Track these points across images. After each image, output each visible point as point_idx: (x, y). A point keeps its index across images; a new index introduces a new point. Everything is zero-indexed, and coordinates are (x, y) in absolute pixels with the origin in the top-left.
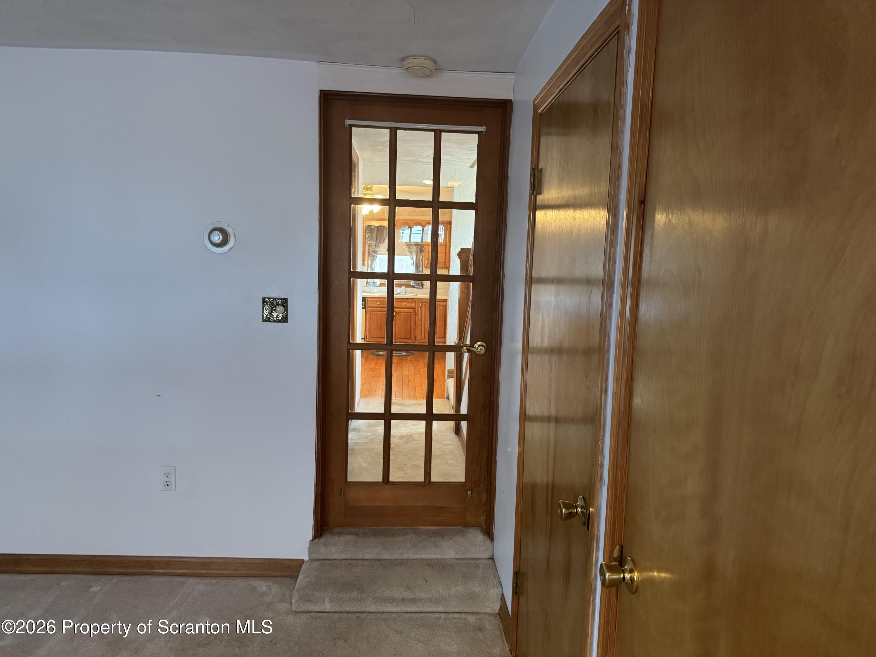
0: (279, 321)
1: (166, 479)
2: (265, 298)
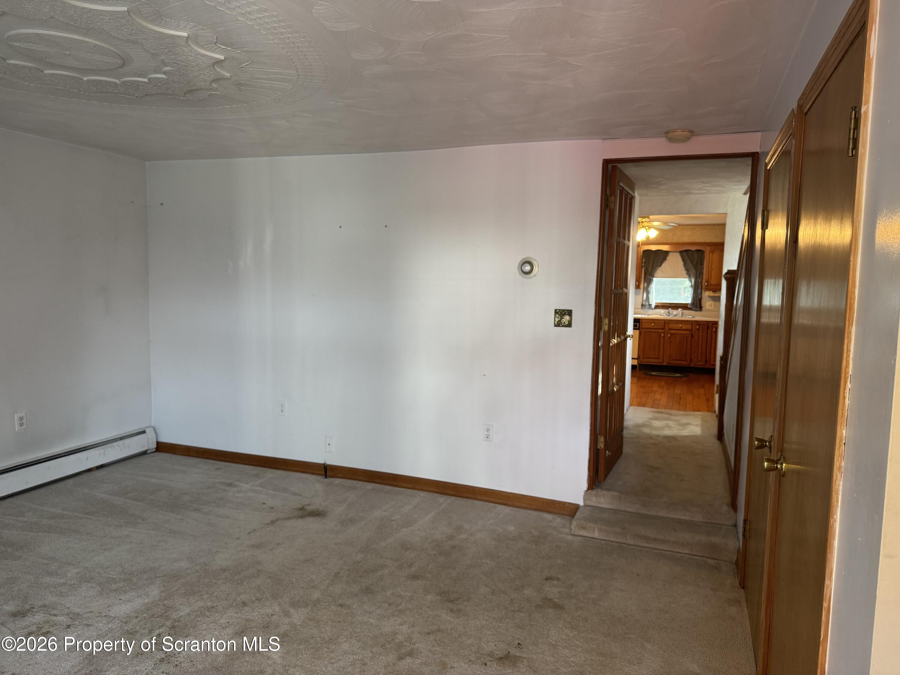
0: (566, 326)
1: (487, 433)
2: (557, 310)
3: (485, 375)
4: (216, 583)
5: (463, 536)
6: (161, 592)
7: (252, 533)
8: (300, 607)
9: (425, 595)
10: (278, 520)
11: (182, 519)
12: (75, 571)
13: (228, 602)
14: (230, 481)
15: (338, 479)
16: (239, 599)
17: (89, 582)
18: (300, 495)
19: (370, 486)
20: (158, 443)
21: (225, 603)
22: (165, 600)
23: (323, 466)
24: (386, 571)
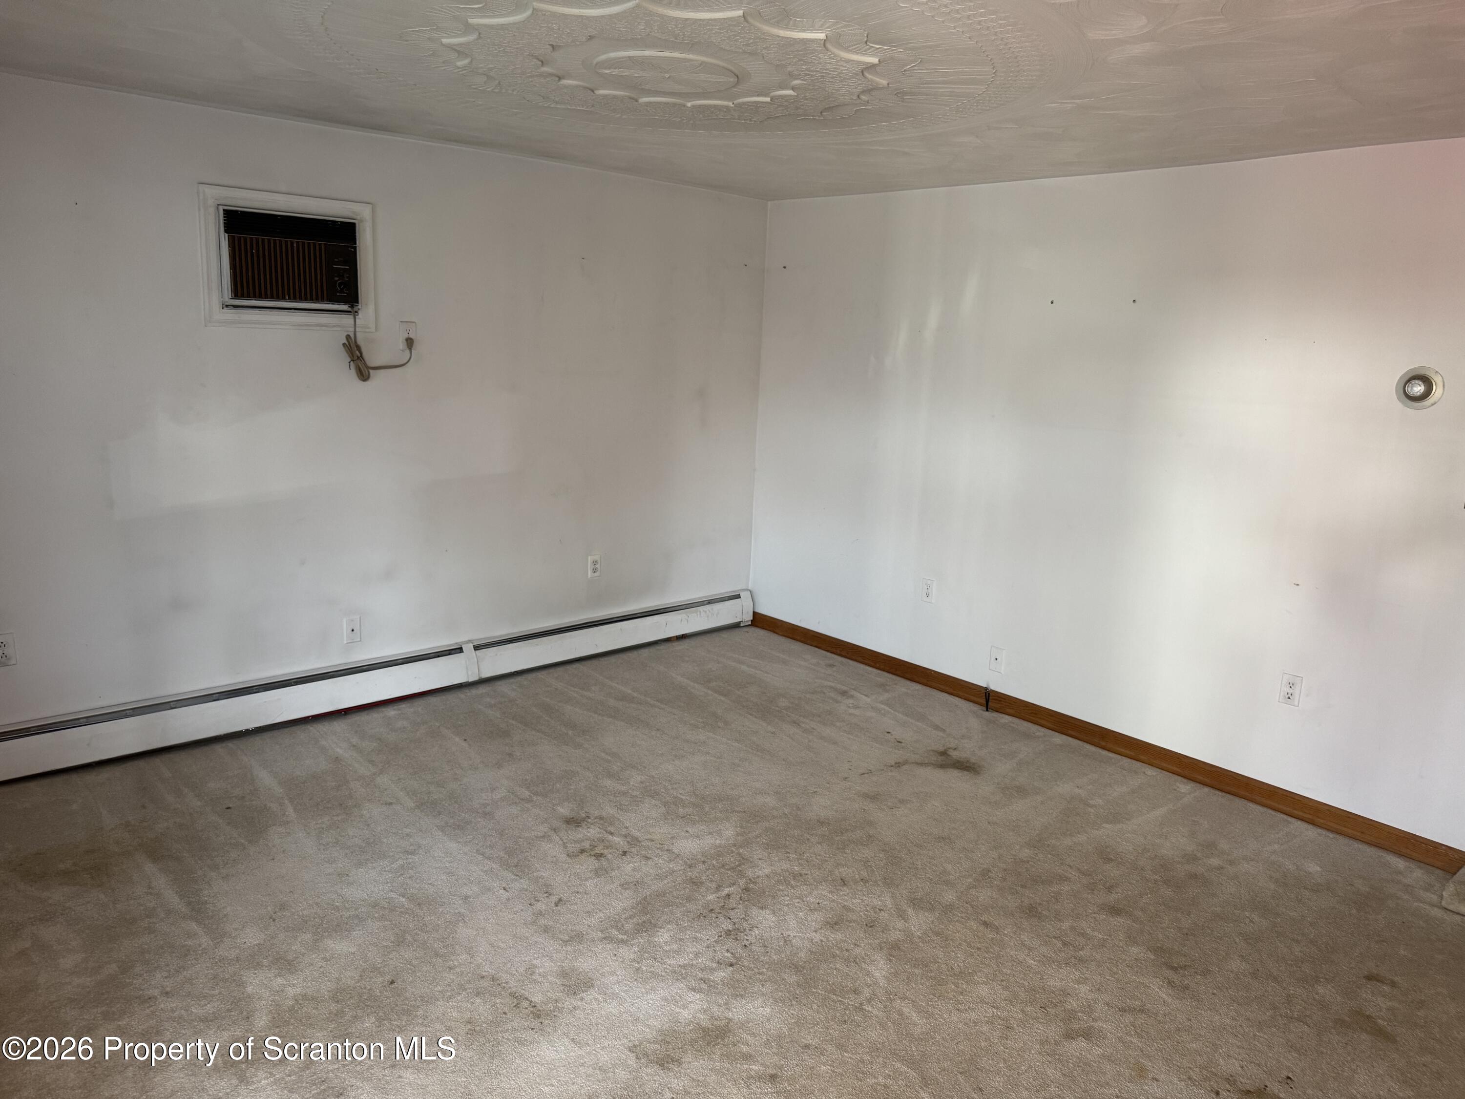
1: (1288, 690)
3: (1298, 585)
4: (808, 839)
5: (1215, 862)
6: (738, 835)
7: (866, 775)
8: (922, 908)
9: (1127, 945)
10: (906, 762)
11: (773, 733)
12: (639, 778)
13: (821, 873)
14: (844, 688)
15: (1007, 717)
16: (837, 872)
17: (653, 798)
18: (944, 731)
19: (1059, 739)
20: (755, 614)
21: (817, 873)
22: (741, 846)
23: (983, 691)
24: (1066, 888)
